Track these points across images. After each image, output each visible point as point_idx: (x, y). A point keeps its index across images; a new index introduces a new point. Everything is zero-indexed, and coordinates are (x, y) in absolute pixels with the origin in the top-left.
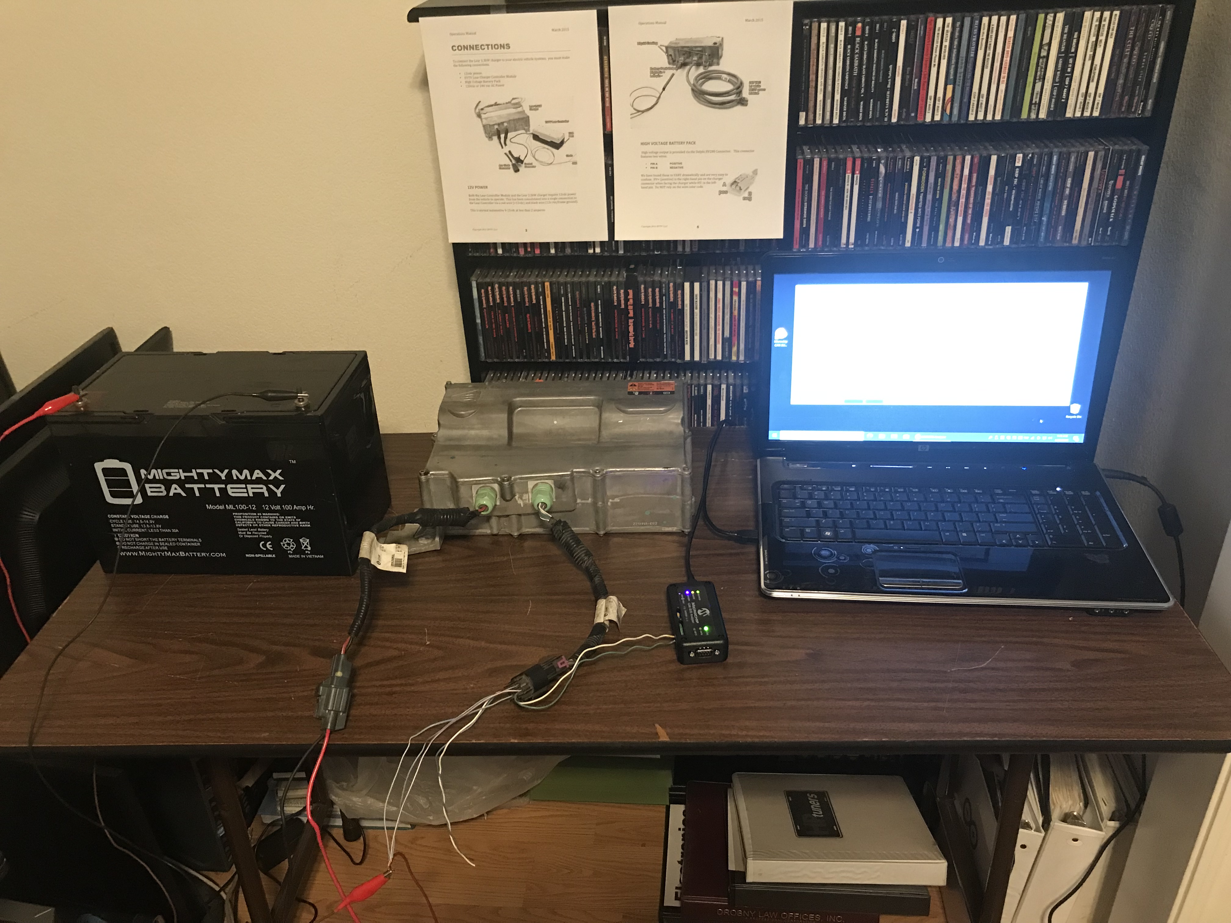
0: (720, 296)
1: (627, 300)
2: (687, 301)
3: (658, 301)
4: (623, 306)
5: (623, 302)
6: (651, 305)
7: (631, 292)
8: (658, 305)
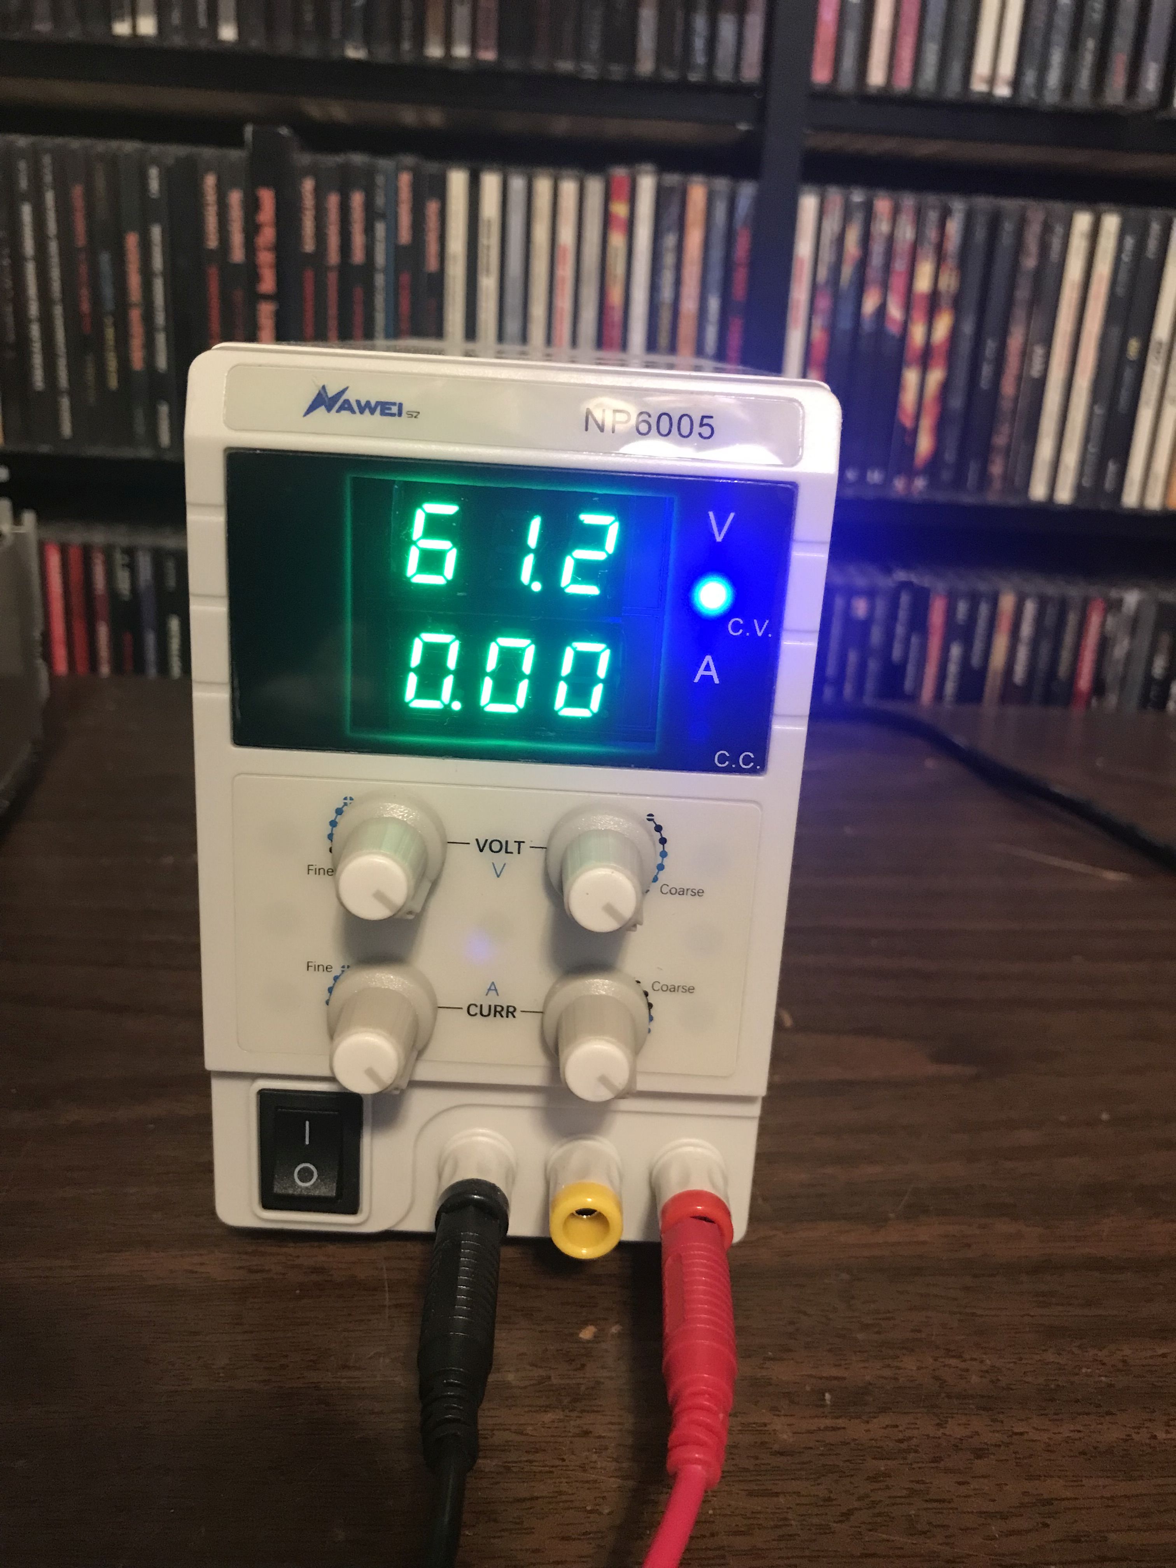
0: (567, 236)
1: (251, 229)
2: (457, 244)
3: (358, 239)
4: (238, 255)
5: (237, 238)
6: (333, 257)
7: (267, 197)
8: (358, 256)
